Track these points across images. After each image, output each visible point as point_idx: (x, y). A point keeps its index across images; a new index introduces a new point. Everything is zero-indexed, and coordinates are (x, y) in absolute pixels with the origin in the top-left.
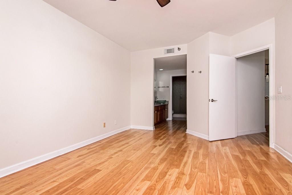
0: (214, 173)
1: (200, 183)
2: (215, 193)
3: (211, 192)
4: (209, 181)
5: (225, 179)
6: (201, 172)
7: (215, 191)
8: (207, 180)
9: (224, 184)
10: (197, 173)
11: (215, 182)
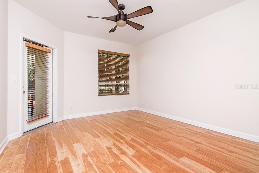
0: (102, 169)
1: (104, 153)
2: (91, 152)
3: (94, 152)
4: (100, 159)
5: (89, 168)
6: (112, 163)
7: (92, 154)
8: (102, 158)
9: (89, 162)
10: (115, 160)
11: (96, 160)
